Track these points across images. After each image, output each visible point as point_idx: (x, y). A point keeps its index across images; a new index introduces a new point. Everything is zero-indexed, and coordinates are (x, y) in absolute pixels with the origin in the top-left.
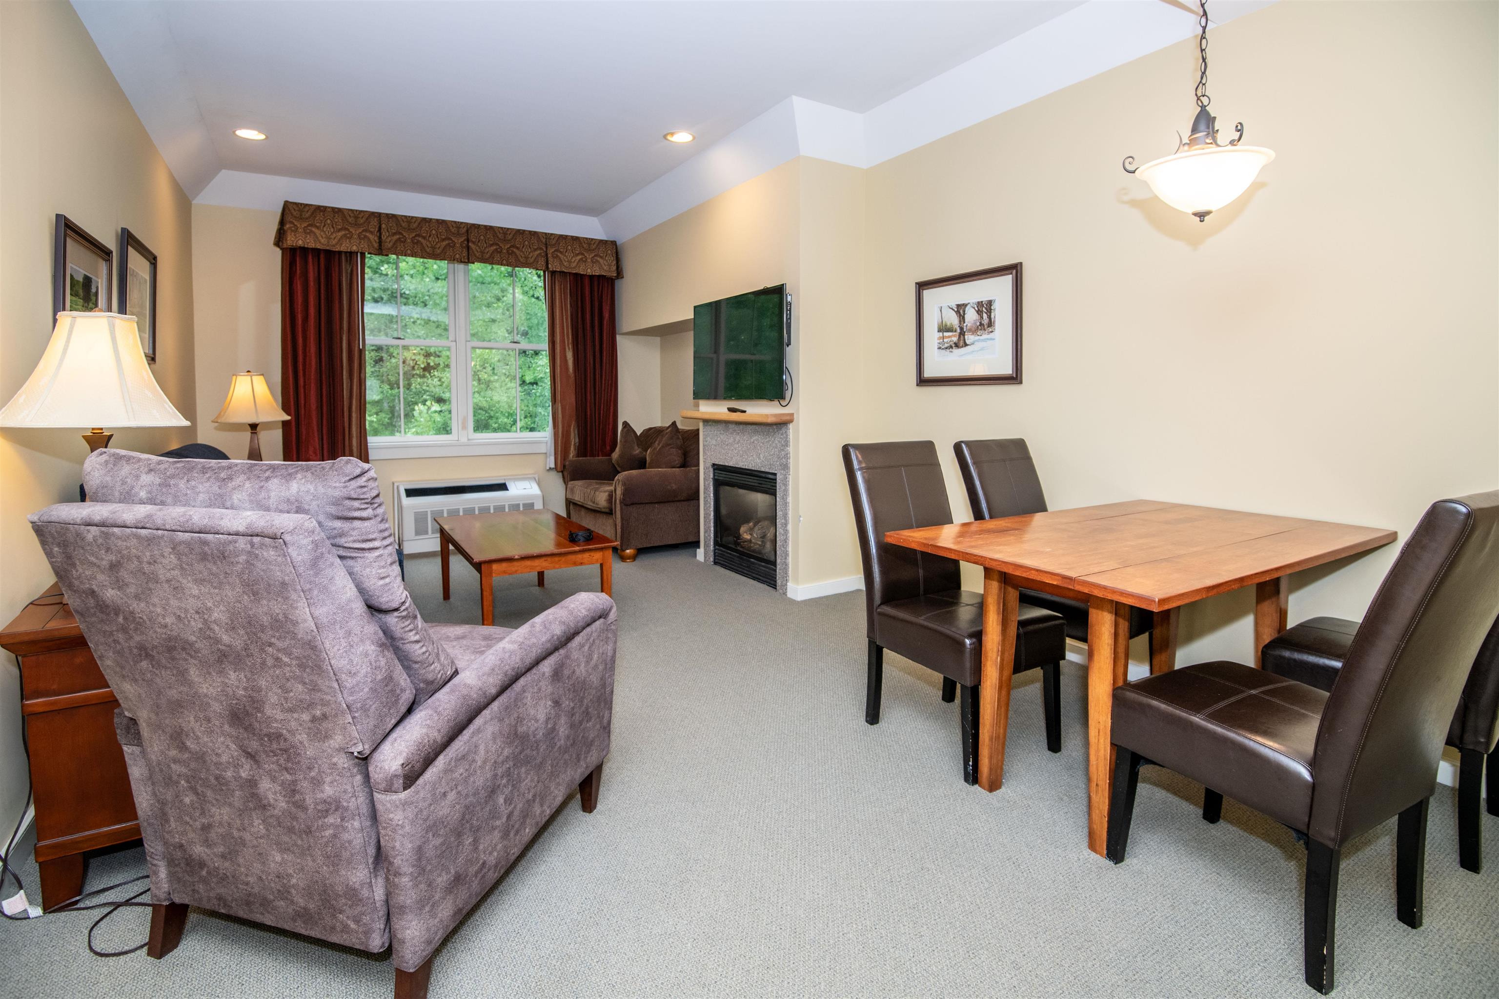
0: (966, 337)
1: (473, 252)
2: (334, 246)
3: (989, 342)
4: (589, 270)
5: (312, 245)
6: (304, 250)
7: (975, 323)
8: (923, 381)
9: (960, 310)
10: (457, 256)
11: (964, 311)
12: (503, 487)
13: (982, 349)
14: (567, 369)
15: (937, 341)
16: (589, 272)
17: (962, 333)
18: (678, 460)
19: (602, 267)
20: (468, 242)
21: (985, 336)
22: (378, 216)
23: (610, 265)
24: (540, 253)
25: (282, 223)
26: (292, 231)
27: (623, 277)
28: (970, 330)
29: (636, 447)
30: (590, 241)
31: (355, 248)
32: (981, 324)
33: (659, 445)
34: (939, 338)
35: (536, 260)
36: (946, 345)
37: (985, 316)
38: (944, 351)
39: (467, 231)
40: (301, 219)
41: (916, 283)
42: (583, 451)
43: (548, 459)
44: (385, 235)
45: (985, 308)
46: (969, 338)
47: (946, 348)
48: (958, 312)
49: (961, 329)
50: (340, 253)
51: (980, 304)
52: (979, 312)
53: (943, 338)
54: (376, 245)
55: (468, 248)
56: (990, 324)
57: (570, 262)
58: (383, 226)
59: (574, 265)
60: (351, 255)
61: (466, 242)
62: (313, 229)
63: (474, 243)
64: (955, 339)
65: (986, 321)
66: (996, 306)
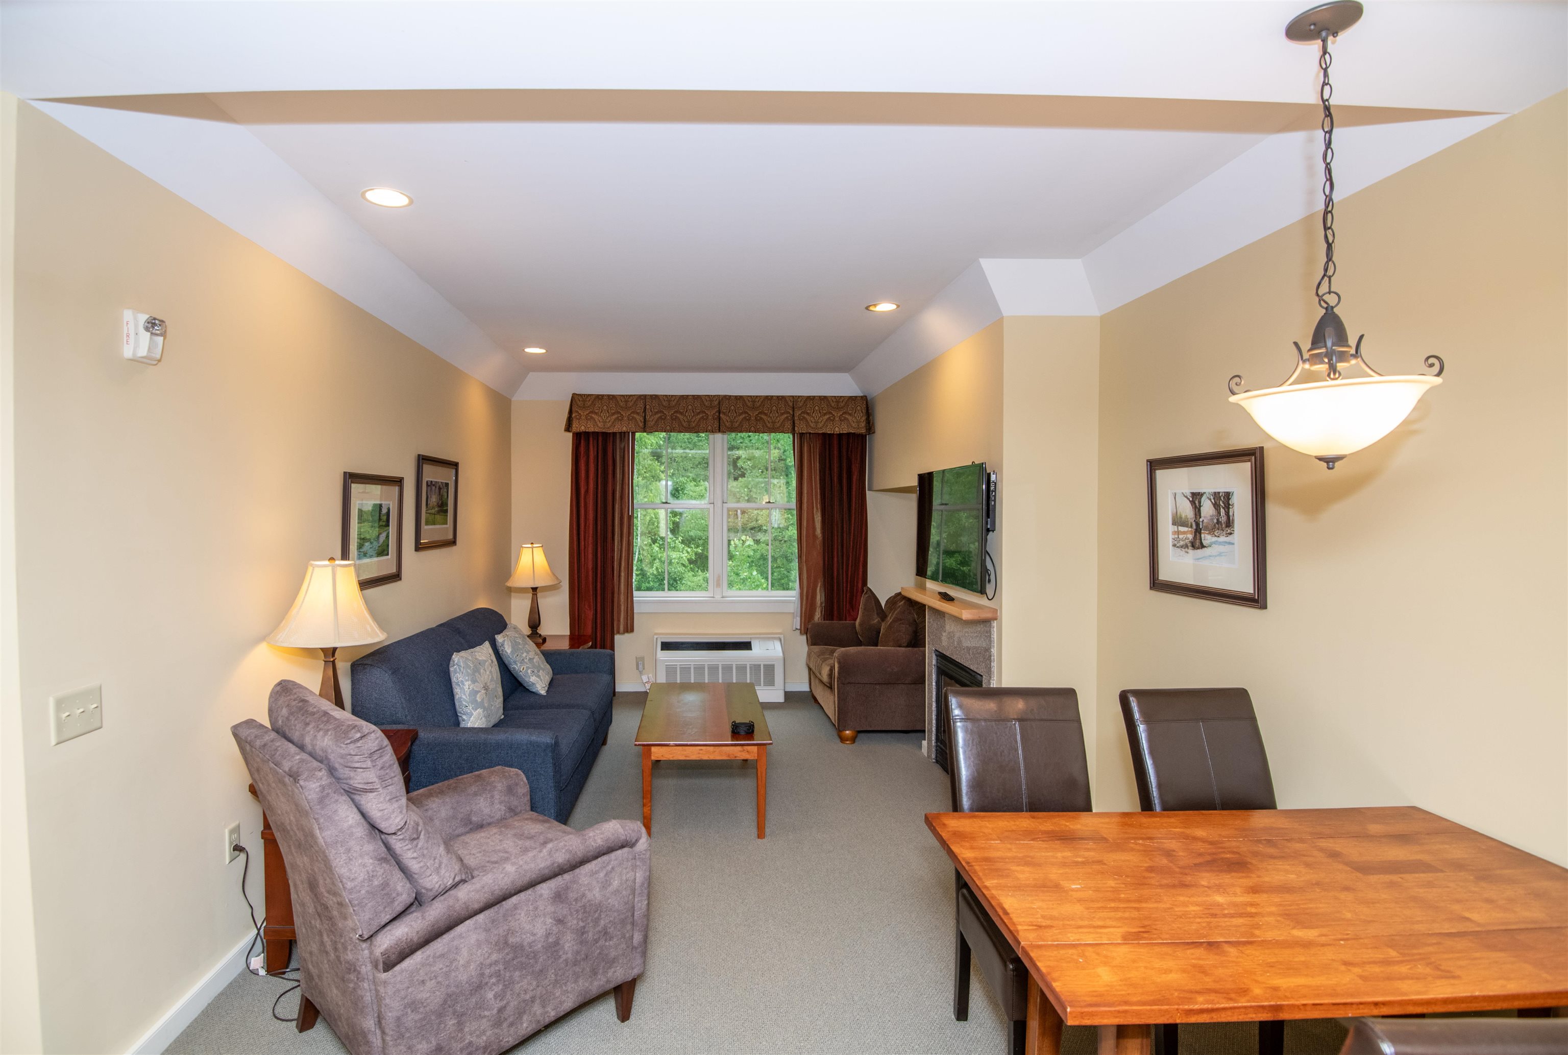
0: (1202, 536)
1: (724, 422)
2: (608, 428)
3: (1228, 547)
4: (837, 429)
5: (591, 430)
6: (587, 434)
7: (1212, 520)
8: (1156, 584)
9: (1196, 498)
10: (710, 428)
11: (1200, 502)
12: (746, 646)
13: (1220, 555)
14: (814, 529)
15: (1171, 536)
16: (837, 431)
17: (1198, 531)
18: (905, 639)
19: (853, 425)
20: (719, 414)
21: (1222, 539)
22: (643, 398)
23: (858, 422)
24: (787, 417)
25: (570, 412)
26: (577, 419)
27: (874, 433)
28: (1206, 528)
29: (875, 616)
30: (838, 399)
31: (624, 429)
32: (1218, 522)
33: (890, 618)
34: (1174, 533)
35: (782, 425)
36: (1182, 543)
37: (1222, 511)
38: (1179, 550)
39: (719, 403)
40: (584, 407)
41: (1148, 461)
42: (829, 614)
43: (795, 620)
44: (649, 413)
45: (1223, 501)
46: (1207, 538)
47: (1182, 547)
48: (1193, 502)
49: (1197, 524)
50: (614, 434)
51: (1216, 495)
52: (1216, 506)
53: (1178, 533)
54: (641, 425)
55: (719, 418)
56: (1229, 523)
57: (817, 422)
58: (648, 407)
59: (820, 425)
60: (623, 435)
61: (717, 414)
62: (593, 416)
63: (724, 413)
64: (1190, 537)
65: (1223, 519)
66: (1234, 500)
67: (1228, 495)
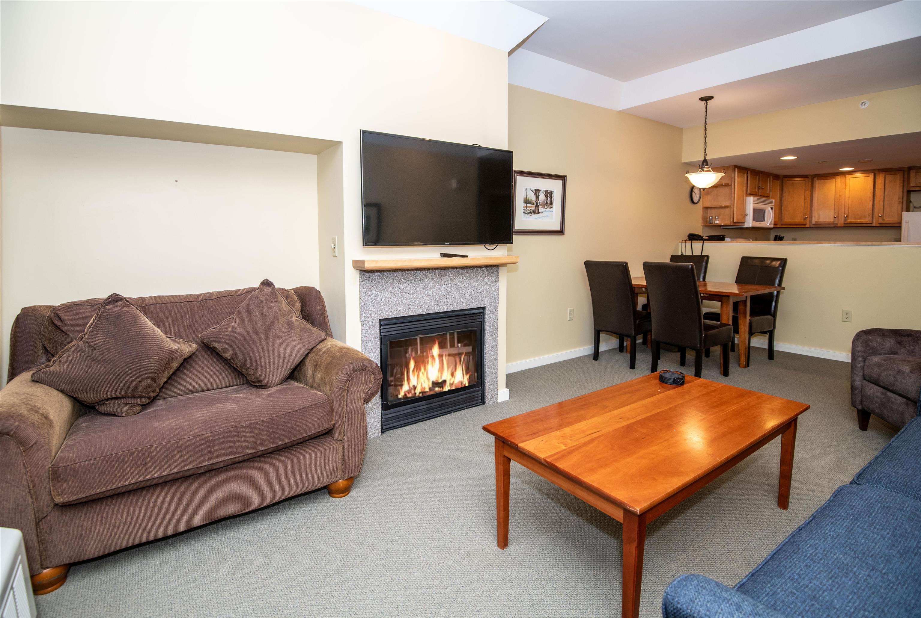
0: (539, 208)
3: (550, 213)
7: (544, 202)
8: (515, 232)
9: (537, 192)
11: (539, 194)
13: (547, 216)
15: (523, 208)
17: (537, 206)
21: (548, 209)
28: (541, 205)
32: (547, 203)
34: (525, 207)
36: (528, 211)
37: (549, 198)
38: (527, 215)
45: (549, 194)
46: (541, 209)
47: (528, 213)
48: (535, 194)
49: (537, 203)
51: (546, 192)
52: (546, 196)
53: (527, 207)
56: (551, 203)
64: (533, 209)
65: (549, 202)
66: (554, 194)
67: (551, 192)
